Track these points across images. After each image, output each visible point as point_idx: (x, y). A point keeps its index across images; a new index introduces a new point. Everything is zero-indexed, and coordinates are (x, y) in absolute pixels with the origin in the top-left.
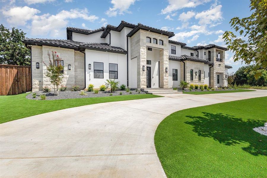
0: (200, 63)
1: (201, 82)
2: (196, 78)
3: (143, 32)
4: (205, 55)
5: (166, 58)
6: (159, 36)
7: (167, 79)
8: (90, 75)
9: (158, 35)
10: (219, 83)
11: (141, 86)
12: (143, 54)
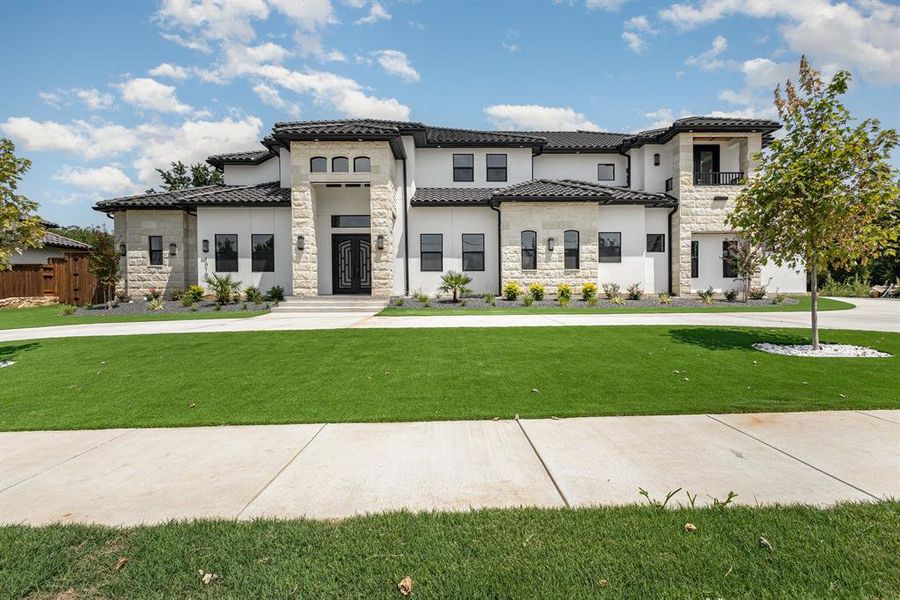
0: (570, 203)
1: (580, 274)
2: (548, 260)
3: (300, 146)
4: (657, 164)
5: (379, 206)
6: (353, 148)
7: (384, 269)
8: (206, 265)
9: (350, 146)
10: (697, 276)
11: (294, 290)
12: (299, 205)
